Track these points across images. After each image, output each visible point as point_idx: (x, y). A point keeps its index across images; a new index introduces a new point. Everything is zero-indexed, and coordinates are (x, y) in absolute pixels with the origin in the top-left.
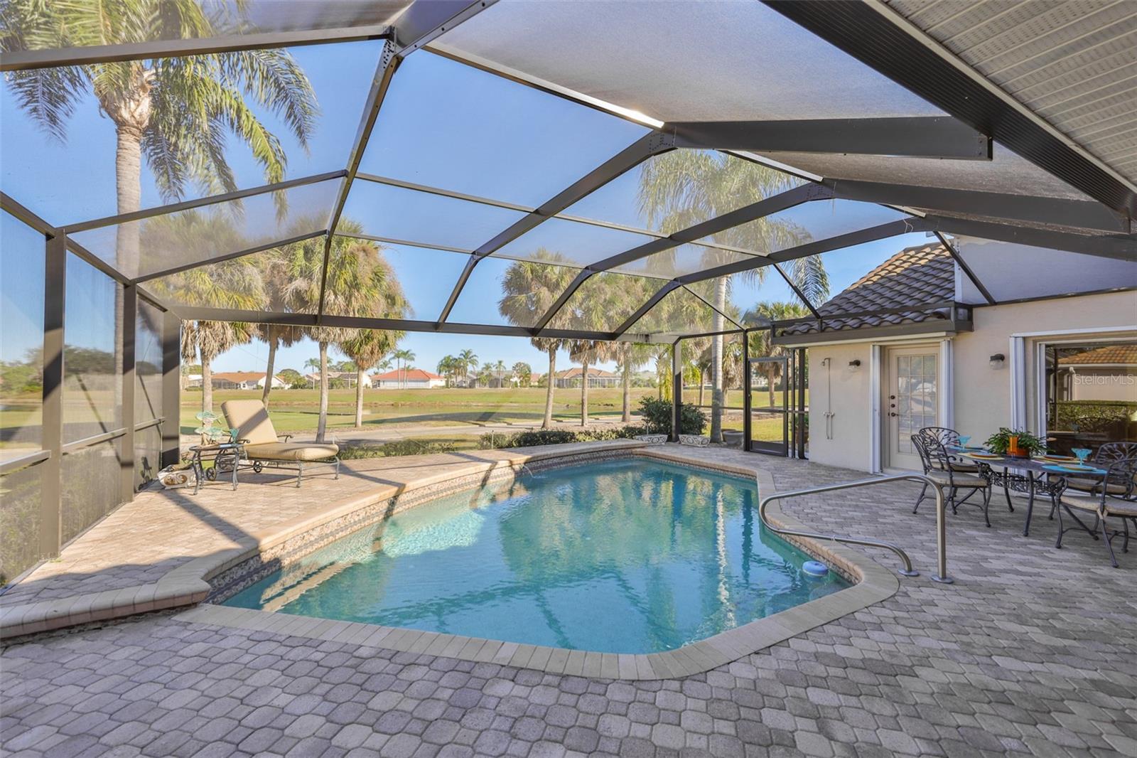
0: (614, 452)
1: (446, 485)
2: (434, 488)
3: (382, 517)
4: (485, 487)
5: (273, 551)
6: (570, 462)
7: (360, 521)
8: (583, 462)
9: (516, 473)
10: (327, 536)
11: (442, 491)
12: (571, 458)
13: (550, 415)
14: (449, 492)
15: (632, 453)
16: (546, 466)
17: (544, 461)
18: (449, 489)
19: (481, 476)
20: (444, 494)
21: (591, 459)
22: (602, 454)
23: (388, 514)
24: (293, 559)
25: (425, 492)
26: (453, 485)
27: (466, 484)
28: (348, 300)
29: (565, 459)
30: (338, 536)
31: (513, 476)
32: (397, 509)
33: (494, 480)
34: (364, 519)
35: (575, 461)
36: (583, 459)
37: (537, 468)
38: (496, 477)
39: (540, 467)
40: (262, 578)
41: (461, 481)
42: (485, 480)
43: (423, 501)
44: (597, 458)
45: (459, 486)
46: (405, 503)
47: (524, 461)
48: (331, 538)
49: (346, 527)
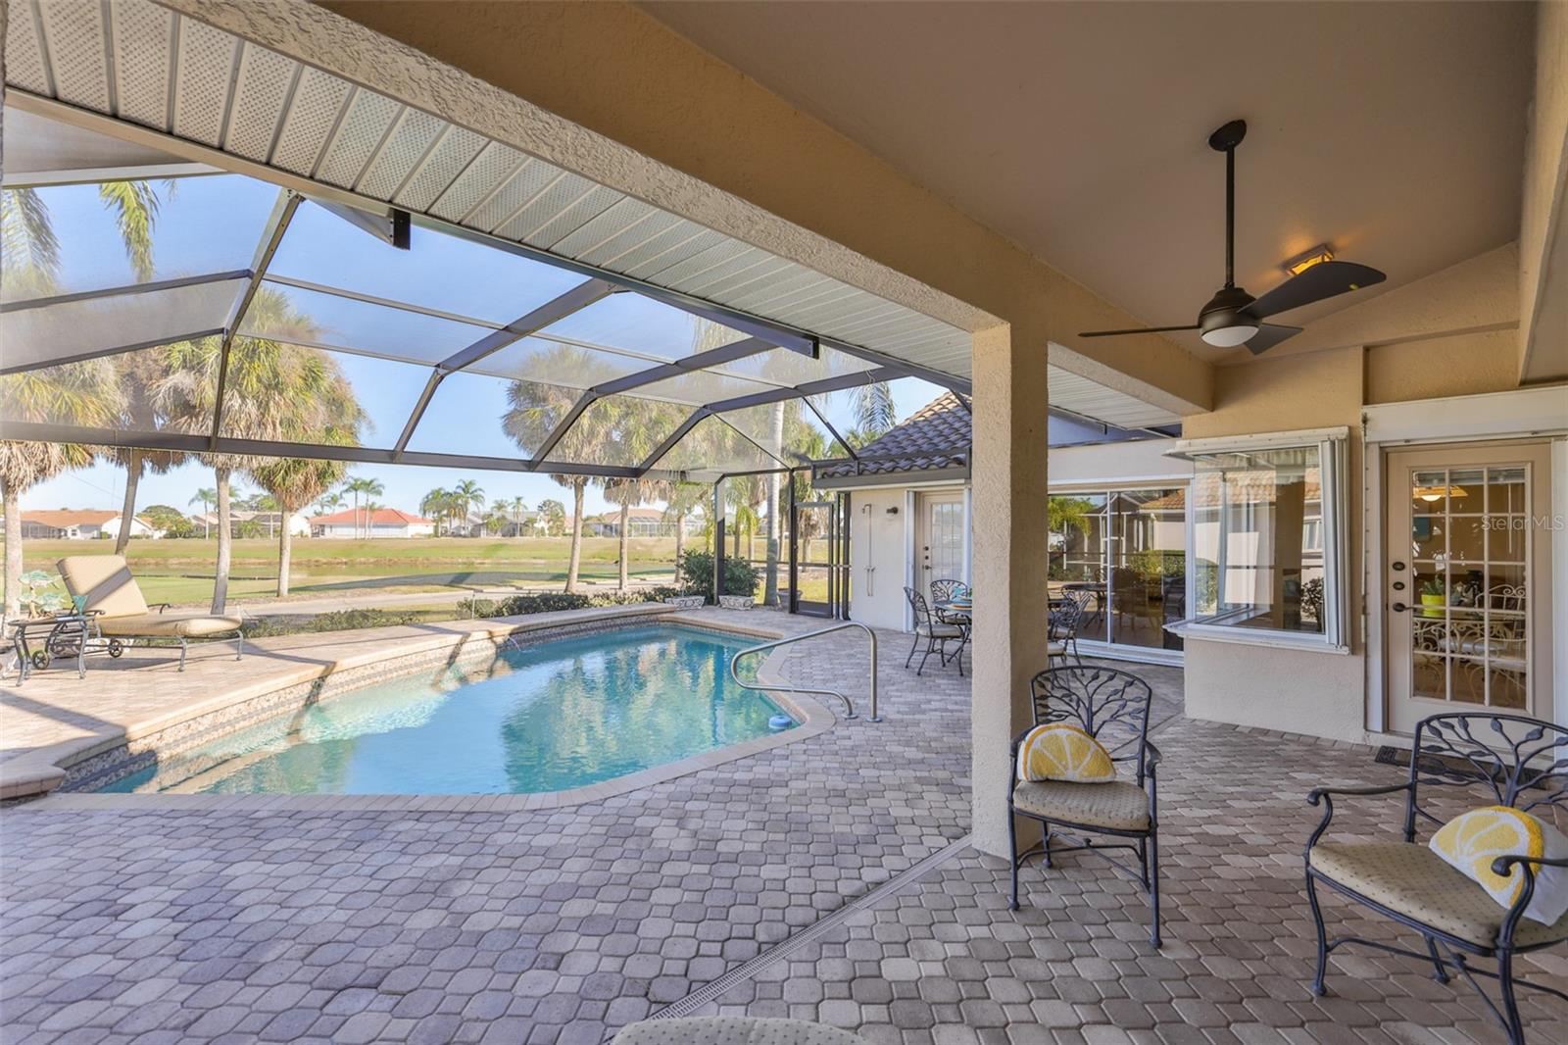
0: (634, 619)
1: (397, 663)
2: (380, 667)
3: (302, 703)
4: (453, 666)
5: (147, 741)
6: (574, 632)
7: (270, 708)
8: (592, 633)
9: (498, 647)
10: (223, 725)
11: (391, 671)
12: (576, 627)
13: (575, 574)
14: (401, 672)
15: (657, 620)
16: (540, 638)
18: (401, 668)
19: (448, 651)
20: (395, 674)
21: (603, 628)
22: (618, 622)
23: (310, 701)
24: (174, 752)
25: (366, 673)
26: (407, 663)
27: (426, 662)
28: (263, 407)
29: (568, 628)
30: (237, 727)
31: (494, 650)
32: (325, 695)
33: (467, 656)
34: (276, 706)
35: (582, 631)
36: (592, 629)
37: (529, 641)
38: (469, 653)
39: (532, 639)
40: (131, 773)
41: (420, 658)
42: (453, 657)
43: (363, 683)
44: (611, 626)
45: (416, 664)
46: (336, 686)
47: (509, 632)
48: (228, 729)
49: (250, 716)
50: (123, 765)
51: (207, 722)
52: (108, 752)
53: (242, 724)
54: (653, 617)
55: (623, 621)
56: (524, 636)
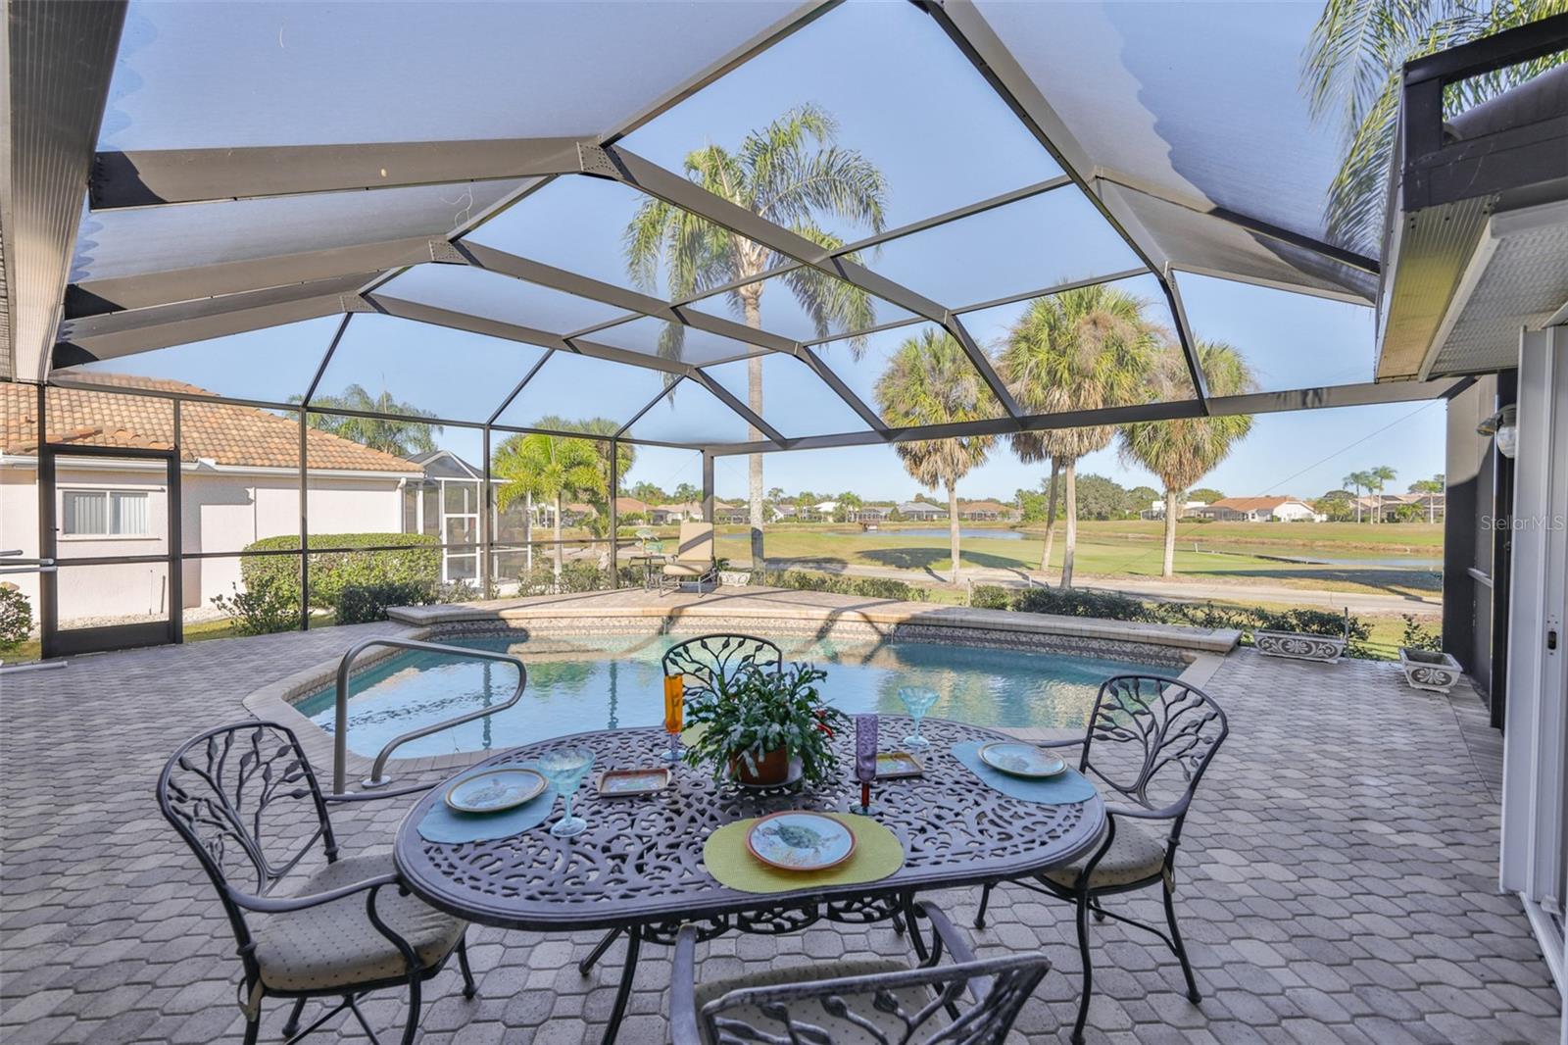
0: (1129, 647)
1: (753, 622)
2: (733, 622)
3: (653, 631)
6: (1007, 642)
7: (622, 627)
9: (882, 635)
11: (746, 628)
12: (1011, 637)
16: (946, 637)
17: (944, 630)
19: (820, 624)
20: (750, 631)
21: (1065, 648)
22: (1095, 644)
23: (662, 631)
25: (718, 623)
26: (764, 625)
27: (787, 629)
29: (995, 635)
31: (874, 638)
32: (675, 631)
33: (838, 635)
34: (627, 627)
35: (1022, 643)
36: (1044, 645)
37: (927, 636)
38: (841, 632)
39: (934, 636)
41: (778, 623)
42: (822, 634)
43: (715, 631)
45: (775, 629)
46: (686, 626)
47: (896, 621)
48: (584, 631)
49: (603, 628)
50: (502, 630)
51: (564, 622)
52: (493, 620)
53: (596, 631)
54: (1170, 652)
55: (1104, 645)
56: (918, 629)
